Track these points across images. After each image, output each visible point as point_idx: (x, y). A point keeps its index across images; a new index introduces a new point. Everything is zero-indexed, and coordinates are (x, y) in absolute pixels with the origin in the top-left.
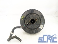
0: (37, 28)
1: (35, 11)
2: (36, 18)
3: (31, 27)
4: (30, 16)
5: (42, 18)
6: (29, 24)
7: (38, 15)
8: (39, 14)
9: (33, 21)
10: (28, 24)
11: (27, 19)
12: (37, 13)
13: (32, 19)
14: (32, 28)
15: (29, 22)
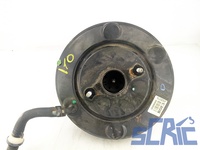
0: (137, 112)
1: (123, 30)
2: (130, 64)
3: (108, 108)
4: (98, 55)
5: (163, 65)
6: (99, 93)
7: (141, 52)
8: (146, 47)
9: (115, 81)
10: (90, 94)
11: (87, 73)
12: (134, 42)
13: (109, 69)
14: (113, 115)
15: (98, 85)
